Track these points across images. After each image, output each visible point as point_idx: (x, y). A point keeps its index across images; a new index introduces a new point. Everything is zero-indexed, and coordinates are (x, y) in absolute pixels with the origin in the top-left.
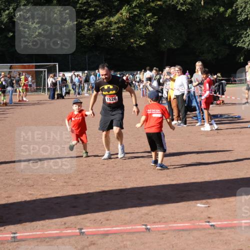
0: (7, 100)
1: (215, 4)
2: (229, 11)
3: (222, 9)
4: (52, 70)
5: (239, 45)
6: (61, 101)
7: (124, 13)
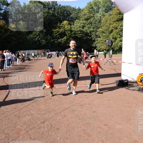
0: (37, 59)
2: (90, 38)
3: (88, 37)
4: (48, 51)
5: (93, 46)
6: (50, 59)
7: (65, 38)
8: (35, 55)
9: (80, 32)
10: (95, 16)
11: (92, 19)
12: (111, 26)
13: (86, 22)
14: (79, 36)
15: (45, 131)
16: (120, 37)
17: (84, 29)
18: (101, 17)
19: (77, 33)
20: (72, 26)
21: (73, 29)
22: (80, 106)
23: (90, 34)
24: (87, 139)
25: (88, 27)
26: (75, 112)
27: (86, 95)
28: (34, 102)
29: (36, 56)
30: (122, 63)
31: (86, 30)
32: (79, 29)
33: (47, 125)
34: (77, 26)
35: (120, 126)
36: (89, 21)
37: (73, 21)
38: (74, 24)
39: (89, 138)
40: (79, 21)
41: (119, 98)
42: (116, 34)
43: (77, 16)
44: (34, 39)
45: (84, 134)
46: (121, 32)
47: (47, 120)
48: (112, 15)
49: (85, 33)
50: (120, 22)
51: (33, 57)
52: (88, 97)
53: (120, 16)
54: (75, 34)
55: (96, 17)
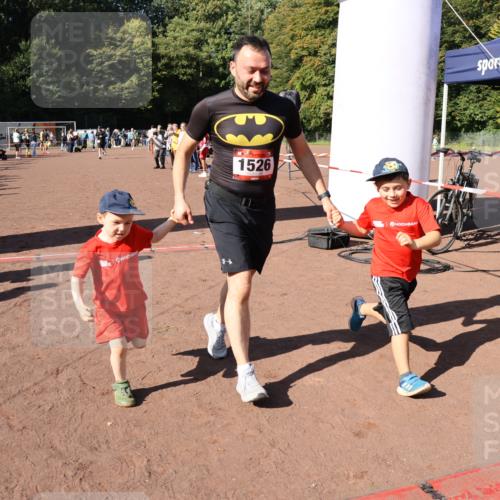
0: (31, 152)
1: (211, 76)
2: (223, 82)
3: (217, 81)
6: (78, 154)
8: (21, 141)
9: (185, 63)
10: (240, 6)
11: (230, 17)
12: (297, 44)
13: (208, 25)
14: (183, 75)
15: (62, 400)
16: (327, 82)
17: (201, 50)
18: (262, 12)
19: (177, 66)
20: (160, 40)
21: (162, 51)
22: (182, 315)
23: (221, 69)
24: (206, 424)
25: (218, 45)
26: (166, 336)
27: (204, 278)
28: (20, 305)
29: (28, 142)
30: (331, 170)
31: (210, 57)
32: (185, 50)
33: (69, 380)
34: (175, 38)
35: (317, 379)
36: (220, 23)
37: (163, 20)
38: (164, 32)
39: (212, 418)
40: (185, 22)
41: (317, 287)
42: (313, 73)
43: (176, 6)
44: (21, 82)
45: (195, 409)
46: (329, 67)
47: (68, 365)
48: (300, 6)
49: (205, 65)
50: (328, 31)
51: (17, 147)
52: (213, 284)
53: (326, 12)
54: (168, 66)
55: (244, 10)
